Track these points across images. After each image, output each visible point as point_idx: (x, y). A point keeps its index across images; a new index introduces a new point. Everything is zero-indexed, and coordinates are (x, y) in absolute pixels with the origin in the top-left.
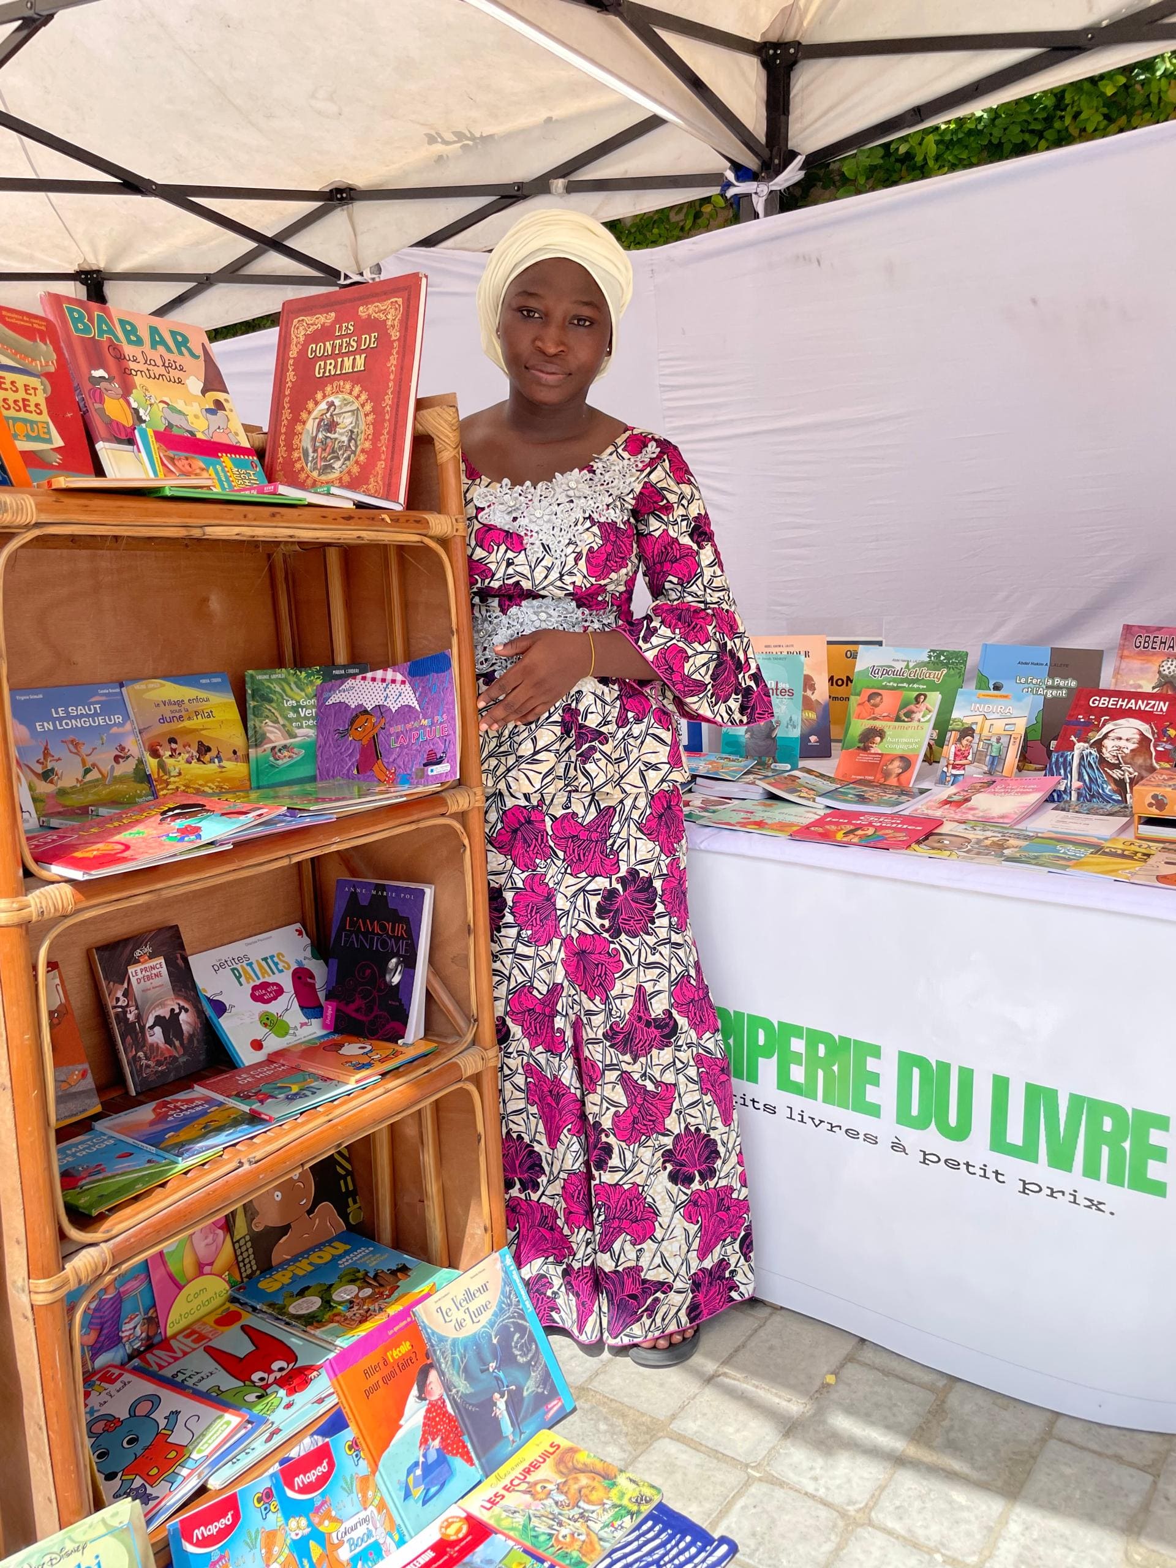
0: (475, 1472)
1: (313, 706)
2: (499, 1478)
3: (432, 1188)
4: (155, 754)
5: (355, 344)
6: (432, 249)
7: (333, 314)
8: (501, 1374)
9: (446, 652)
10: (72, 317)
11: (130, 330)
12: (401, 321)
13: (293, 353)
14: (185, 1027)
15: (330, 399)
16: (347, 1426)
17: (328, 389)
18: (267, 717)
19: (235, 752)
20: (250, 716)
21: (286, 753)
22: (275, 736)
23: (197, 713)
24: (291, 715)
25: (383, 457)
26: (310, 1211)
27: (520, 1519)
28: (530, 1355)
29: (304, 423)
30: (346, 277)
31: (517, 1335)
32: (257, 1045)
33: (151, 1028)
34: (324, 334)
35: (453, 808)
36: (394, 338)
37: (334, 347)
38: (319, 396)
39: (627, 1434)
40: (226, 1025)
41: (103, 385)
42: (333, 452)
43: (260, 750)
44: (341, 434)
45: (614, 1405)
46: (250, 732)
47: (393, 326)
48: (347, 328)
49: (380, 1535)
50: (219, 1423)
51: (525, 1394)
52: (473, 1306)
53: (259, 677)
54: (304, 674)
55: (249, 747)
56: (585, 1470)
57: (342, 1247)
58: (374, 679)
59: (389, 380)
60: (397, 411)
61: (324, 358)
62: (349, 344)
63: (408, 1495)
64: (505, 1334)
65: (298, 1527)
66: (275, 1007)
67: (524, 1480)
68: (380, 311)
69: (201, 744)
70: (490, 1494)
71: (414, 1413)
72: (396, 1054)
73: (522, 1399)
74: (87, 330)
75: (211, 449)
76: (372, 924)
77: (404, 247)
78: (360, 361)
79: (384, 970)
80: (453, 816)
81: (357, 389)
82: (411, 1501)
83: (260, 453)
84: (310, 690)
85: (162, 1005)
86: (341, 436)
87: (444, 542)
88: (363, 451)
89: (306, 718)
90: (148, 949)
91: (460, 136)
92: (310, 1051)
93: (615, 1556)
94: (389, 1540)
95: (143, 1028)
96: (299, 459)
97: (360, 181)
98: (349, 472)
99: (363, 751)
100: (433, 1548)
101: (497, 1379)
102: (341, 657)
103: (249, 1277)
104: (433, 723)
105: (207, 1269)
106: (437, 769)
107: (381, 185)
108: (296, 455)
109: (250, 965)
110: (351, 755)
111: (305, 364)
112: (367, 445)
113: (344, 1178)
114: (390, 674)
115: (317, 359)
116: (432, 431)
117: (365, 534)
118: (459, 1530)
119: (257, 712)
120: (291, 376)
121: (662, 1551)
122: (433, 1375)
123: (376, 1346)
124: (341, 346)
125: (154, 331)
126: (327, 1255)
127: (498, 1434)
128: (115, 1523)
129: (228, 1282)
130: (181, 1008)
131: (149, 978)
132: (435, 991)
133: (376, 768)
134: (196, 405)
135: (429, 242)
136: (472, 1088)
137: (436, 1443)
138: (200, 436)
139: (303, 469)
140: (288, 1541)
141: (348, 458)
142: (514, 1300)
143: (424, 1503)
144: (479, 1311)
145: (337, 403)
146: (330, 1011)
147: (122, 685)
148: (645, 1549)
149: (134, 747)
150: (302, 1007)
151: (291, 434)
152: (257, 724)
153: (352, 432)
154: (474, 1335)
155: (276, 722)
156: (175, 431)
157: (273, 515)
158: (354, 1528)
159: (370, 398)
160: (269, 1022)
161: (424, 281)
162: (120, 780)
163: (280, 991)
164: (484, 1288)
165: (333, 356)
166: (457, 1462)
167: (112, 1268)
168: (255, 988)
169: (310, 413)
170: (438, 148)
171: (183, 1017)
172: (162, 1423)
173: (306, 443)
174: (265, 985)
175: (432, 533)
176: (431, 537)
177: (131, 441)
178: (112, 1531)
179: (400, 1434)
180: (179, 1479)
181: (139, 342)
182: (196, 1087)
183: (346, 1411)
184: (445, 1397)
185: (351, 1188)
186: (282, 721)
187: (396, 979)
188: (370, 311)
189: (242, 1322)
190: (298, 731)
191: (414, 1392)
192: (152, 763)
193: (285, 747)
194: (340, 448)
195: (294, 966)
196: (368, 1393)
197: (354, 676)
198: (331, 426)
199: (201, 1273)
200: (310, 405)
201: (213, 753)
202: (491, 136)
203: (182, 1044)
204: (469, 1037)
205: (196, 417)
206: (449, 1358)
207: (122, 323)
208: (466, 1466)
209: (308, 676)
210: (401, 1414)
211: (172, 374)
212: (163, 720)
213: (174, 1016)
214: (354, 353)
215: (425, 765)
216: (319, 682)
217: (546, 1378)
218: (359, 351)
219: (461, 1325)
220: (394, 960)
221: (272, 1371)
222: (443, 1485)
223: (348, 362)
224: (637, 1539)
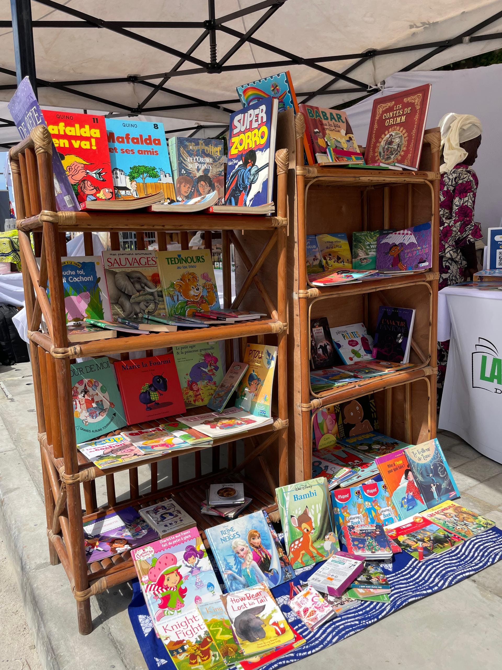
0: (425, 506)
1: (376, 244)
2: (433, 510)
3: (408, 417)
4: (325, 259)
5: (402, 112)
6: (408, 72)
7: (393, 102)
8: (434, 478)
9: (429, 222)
10: (309, 112)
11: (324, 114)
12: (421, 102)
13: (377, 118)
14: (328, 350)
15: (391, 133)
16: (382, 480)
17: (390, 130)
18: (359, 248)
19: (348, 260)
20: (353, 248)
21: (365, 261)
22: (362, 255)
23: (337, 246)
24: (368, 247)
25: (411, 152)
26: (362, 422)
27: (442, 522)
28: (444, 475)
29: (380, 143)
30: (371, 87)
31: (440, 468)
32: (351, 359)
33: (319, 349)
34: (390, 109)
35: (428, 279)
36: (417, 109)
37: (393, 114)
38: (386, 132)
39: (480, 508)
40: (341, 351)
41: (318, 134)
42: (391, 152)
43: (356, 259)
44: (395, 146)
45: (475, 499)
46: (353, 254)
47: (417, 104)
48: (399, 107)
49: (393, 516)
50: (342, 470)
51: (442, 487)
52: (425, 454)
53: (357, 234)
54: (373, 233)
55: (352, 258)
56: (465, 513)
57: (372, 435)
58: (399, 234)
59: (415, 124)
60: (417, 135)
61: (389, 118)
62: (399, 112)
63: (402, 506)
64: (435, 466)
65: (368, 504)
66: (356, 348)
67: (442, 512)
68: (412, 99)
69: (338, 256)
70: (431, 513)
71: (404, 483)
72: (399, 366)
73: (441, 488)
74: (313, 116)
75: (349, 154)
76: (392, 322)
77: (395, 72)
78: (403, 118)
79: (396, 338)
80: (427, 282)
81: (402, 129)
82: (403, 508)
83: (363, 154)
84: (375, 238)
85: (322, 342)
86: (394, 146)
87: (432, 182)
88: (403, 151)
89: (373, 248)
90: (318, 324)
91: (424, 24)
92: (370, 362)
93: (478, 537)
94: (396, 518)
95: (316, 348)
96: (378, 156)
97: (378, 47)
98: (397, 159)
99: (394, 259)
100: (411, 523)
101: (433, 479)
102: (386, 227)
103: (343, 438)
104: (422, 248)
105: (330, 432)
106: (423, 265)
107: (388, 48)
108: (376, 154)
109: (348, 334)
110: (389, 261)
111: (382, 121)
112: (405, 149)
113: (373, 413)
114: (406, 231)
115: (386, 119)
116: (430, 141)
117: (407, 179)
118: (420, 520)
119: (356, 246)
120: (376, 126)
121: (496, 539)
122: (410, 473)
123: (391, 459)
124: (396, 114)
125: (331, 114)
126: (368, 436)
127: (433, 498)
128: (320, 482)
129: (336, 438)
130: (327, 344)
131: (318, 333)
132: (414, 347)
133: (399, 265)
134: (344, 139)
135: (407, 69)
136: (427, 380)
137: (411, 494)
138: (345, 149)
139: (379, 159)
140: (365, 508)
141: (397, 154)
142: (439, 456)
143: (408, 510)
144: (427, 456)
145: (393, 134)
146: (375, 351)
147: (316, 236)
148: (489, 537)
149: (319, 256)
150: (365, 350)
151: (375, 147)
152: (356, 251)
153: (399, 144)
154: (424, 464)
155: (362, 250)
156: (338, 148)
157: (379, 173)
158: (385, 511)
159: (407, 131)
160: (355, 353)
161: (431, 86)
162: (315, 266)
163: (357, 343)
164: (428, 450)
165: (393, 117)
166: (418, 502)
167: (322, 407)
168: (349, 341)
169: (382, 139)
170: (414, 30)
171: (328, 347)
172: (323, 468)
173: (381, 150)
174: (352, 341)
175: (428, 179)
176: (428, 180)
177: (325, 153)
178: (319, 484)
179: (399, 487)
180: (332, 482)
181: (327, 119)
182: (334, 368)
183: (382, 475)
184: (414, 481)
185: (375, 417)
186: (364, 249)
187: (400, 341)
188: (409, 100)
189: (342, 449)
190: (370, 253)
191: (404, 476)
192: (324, 262)
193: (365, 258)
194: (394, 150)
195: (361, 336)
196: (389, 472)
197: (392, 233)
198: (391, 143)
199: (328, 433)
200: (383, 136)
201: (342, 260)
202: (437, 23)
203: (327, 355)
204: (427, 362)
205: (344, 143)
206: (416, 468)
207: (323, 112)
208: (421, 504)
209: (374, 233)
210: (400, 482)
211: (336, 129)
212: (327, 248)
213: (325, 346)
214: (401, 116)
215: (419, 263)
216: (378, 236)
217: (450, 484)
218: (403, 115)
219: (420, 459)
220: (400, 335)
221: (354, 463)
222: (413, 507)
223: (399, 119)
224: (486, 534)
